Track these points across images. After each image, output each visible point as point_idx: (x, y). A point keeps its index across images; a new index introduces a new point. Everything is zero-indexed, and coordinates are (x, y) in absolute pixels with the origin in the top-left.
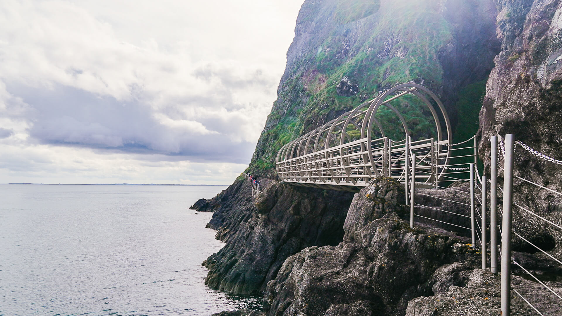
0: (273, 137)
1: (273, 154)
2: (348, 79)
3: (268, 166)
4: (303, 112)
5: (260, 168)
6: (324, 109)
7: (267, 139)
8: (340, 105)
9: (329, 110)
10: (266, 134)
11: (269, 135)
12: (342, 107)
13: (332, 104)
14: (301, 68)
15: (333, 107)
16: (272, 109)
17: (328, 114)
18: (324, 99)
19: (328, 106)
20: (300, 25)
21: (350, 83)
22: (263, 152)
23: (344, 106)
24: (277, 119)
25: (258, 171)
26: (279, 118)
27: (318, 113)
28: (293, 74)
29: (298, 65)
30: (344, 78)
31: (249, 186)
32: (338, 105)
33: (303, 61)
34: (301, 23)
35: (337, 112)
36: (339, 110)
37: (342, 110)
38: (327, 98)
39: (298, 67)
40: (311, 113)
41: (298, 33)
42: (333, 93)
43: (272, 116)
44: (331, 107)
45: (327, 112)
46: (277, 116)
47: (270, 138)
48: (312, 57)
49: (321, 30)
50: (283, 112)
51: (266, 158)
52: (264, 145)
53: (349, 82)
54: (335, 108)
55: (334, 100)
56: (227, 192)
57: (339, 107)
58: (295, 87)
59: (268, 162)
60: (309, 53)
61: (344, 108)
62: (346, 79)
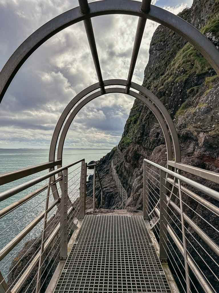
0: (133, 122)
1: (133, 133)
2: (212, 34)
3: (129, 142)
4: (154, 86)
5: (124, 143)
6: (181, 75)
7: (130, 123)
8: (203, 67)
9: (188, 75)
10: (130, 120)
11: (131, 121)
12: (207, 68)
13: (191, 68)
14: (153, 74)
15: (192, 71)
16: (134, 104)
17: (186, 80)
18: (180, 64)
19: (186, 71)
20: (153, 46)
21: (216, 38)
22: (128, 132)
23: (209, 67)
24: (136, 110)
25: (123, 145)
26: (137, 110)
27: (173, 82)
28: (148, 79)
29: (151, 73)
30: (208, 34)
31: (118, 155)
32: (200, 68)
33: (154, 69)
34: (153, 45)
35: (198, 76)
36: (201, 73)
37: (207, 72)
38: (184, 62)
39: (151, 74)
40: (163, 85)
41: (151, 52)
42: (192, 56)
43: (133, 108)
44: (190, 72)
45: (185, 78)
46: (136, 108)
47: (132, 123)
48: (161, 65)
49: (167, 46)
50: (140, 105)
51: (129, 136)
52: (128, 127)
53: (214, 37)
54: (195, 72)
55: (194, 63)
56: (106, 157)
57: (202, 70)
58: (149, 87)
59: (130, 139)
60: (159, 63)
61: (209, 69)
62: (211, 35)
